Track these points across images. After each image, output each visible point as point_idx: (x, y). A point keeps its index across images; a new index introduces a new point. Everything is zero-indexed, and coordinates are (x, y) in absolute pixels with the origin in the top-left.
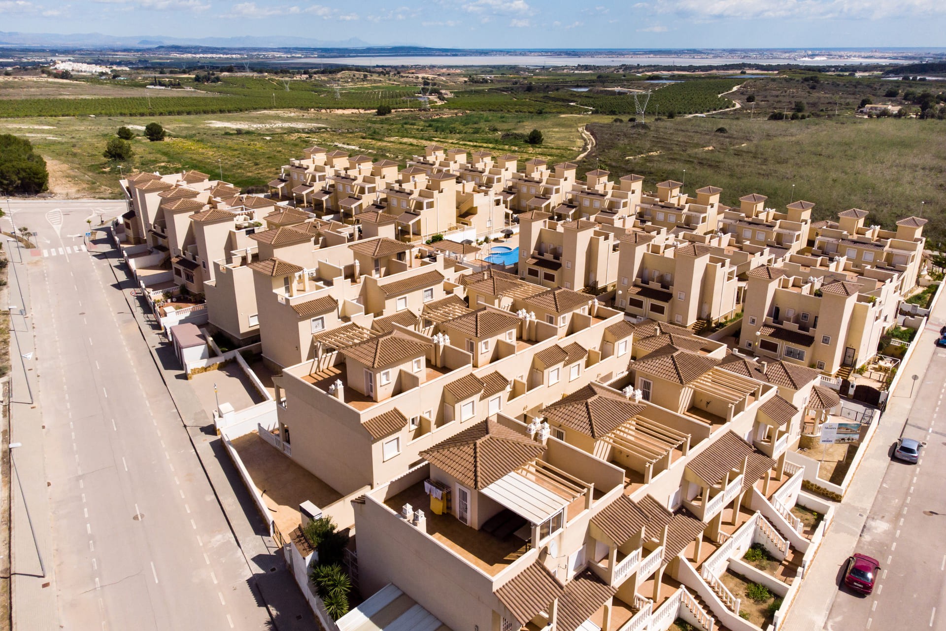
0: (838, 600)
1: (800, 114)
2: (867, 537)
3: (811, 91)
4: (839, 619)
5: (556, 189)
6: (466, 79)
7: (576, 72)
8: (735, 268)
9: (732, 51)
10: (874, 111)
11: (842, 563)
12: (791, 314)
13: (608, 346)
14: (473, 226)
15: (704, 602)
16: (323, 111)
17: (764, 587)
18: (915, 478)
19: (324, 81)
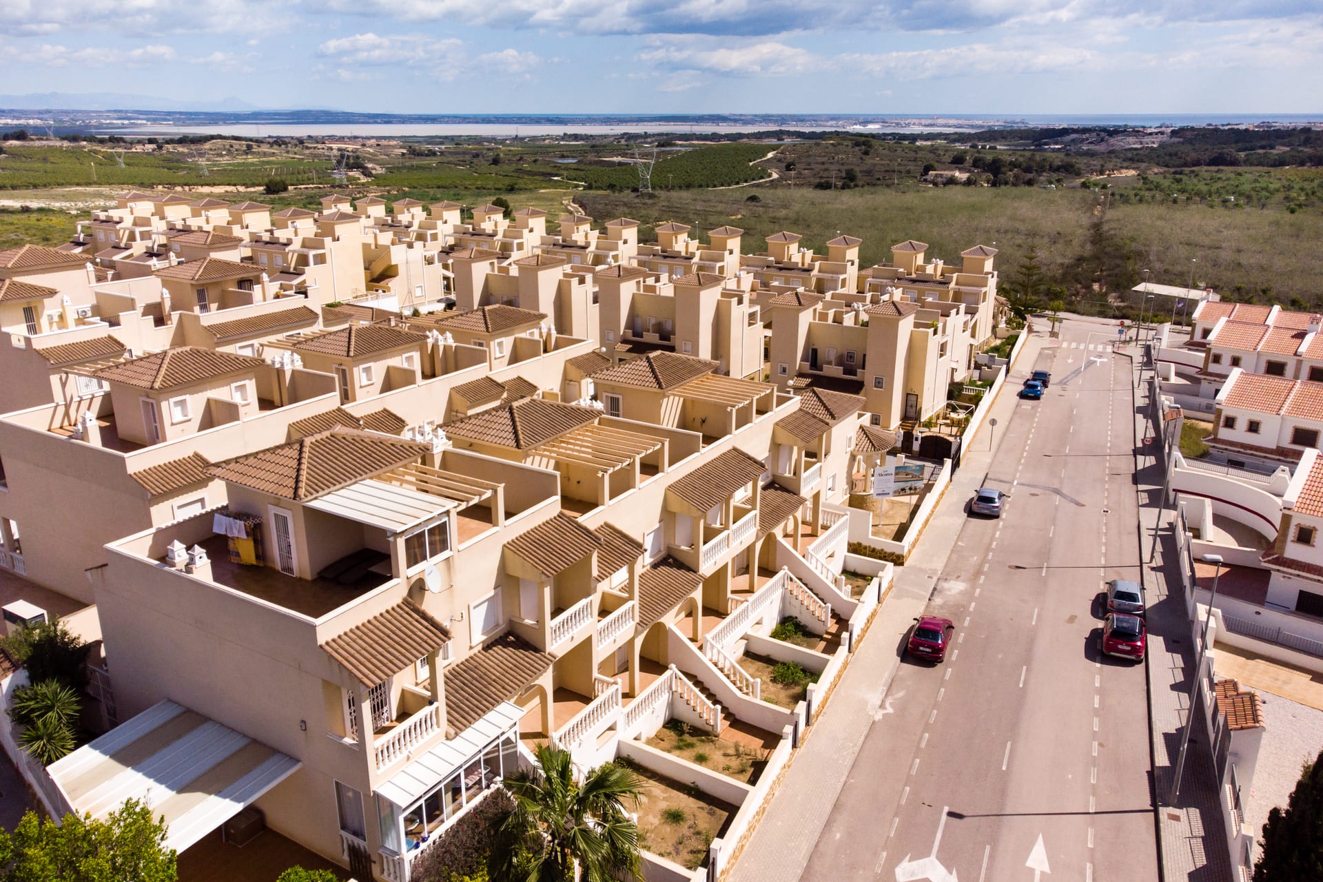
0: (901, 673)
1: (852, 184)
2: (938, 600)
3: (864, 157)
4: (901, 694)
5: (518, 244)
6: (405, 151)
7: (562, 143)
8: (757, 308)
9: (766, 119)
10: (939, 179)
11: (905, 632)
12: (832, 358)
13: (573, 388)
14: (392, 291)
15: (708, 689)
16: (179, 189)
17: (796, 665)
18: (998, 533)
19: (183, 154)
